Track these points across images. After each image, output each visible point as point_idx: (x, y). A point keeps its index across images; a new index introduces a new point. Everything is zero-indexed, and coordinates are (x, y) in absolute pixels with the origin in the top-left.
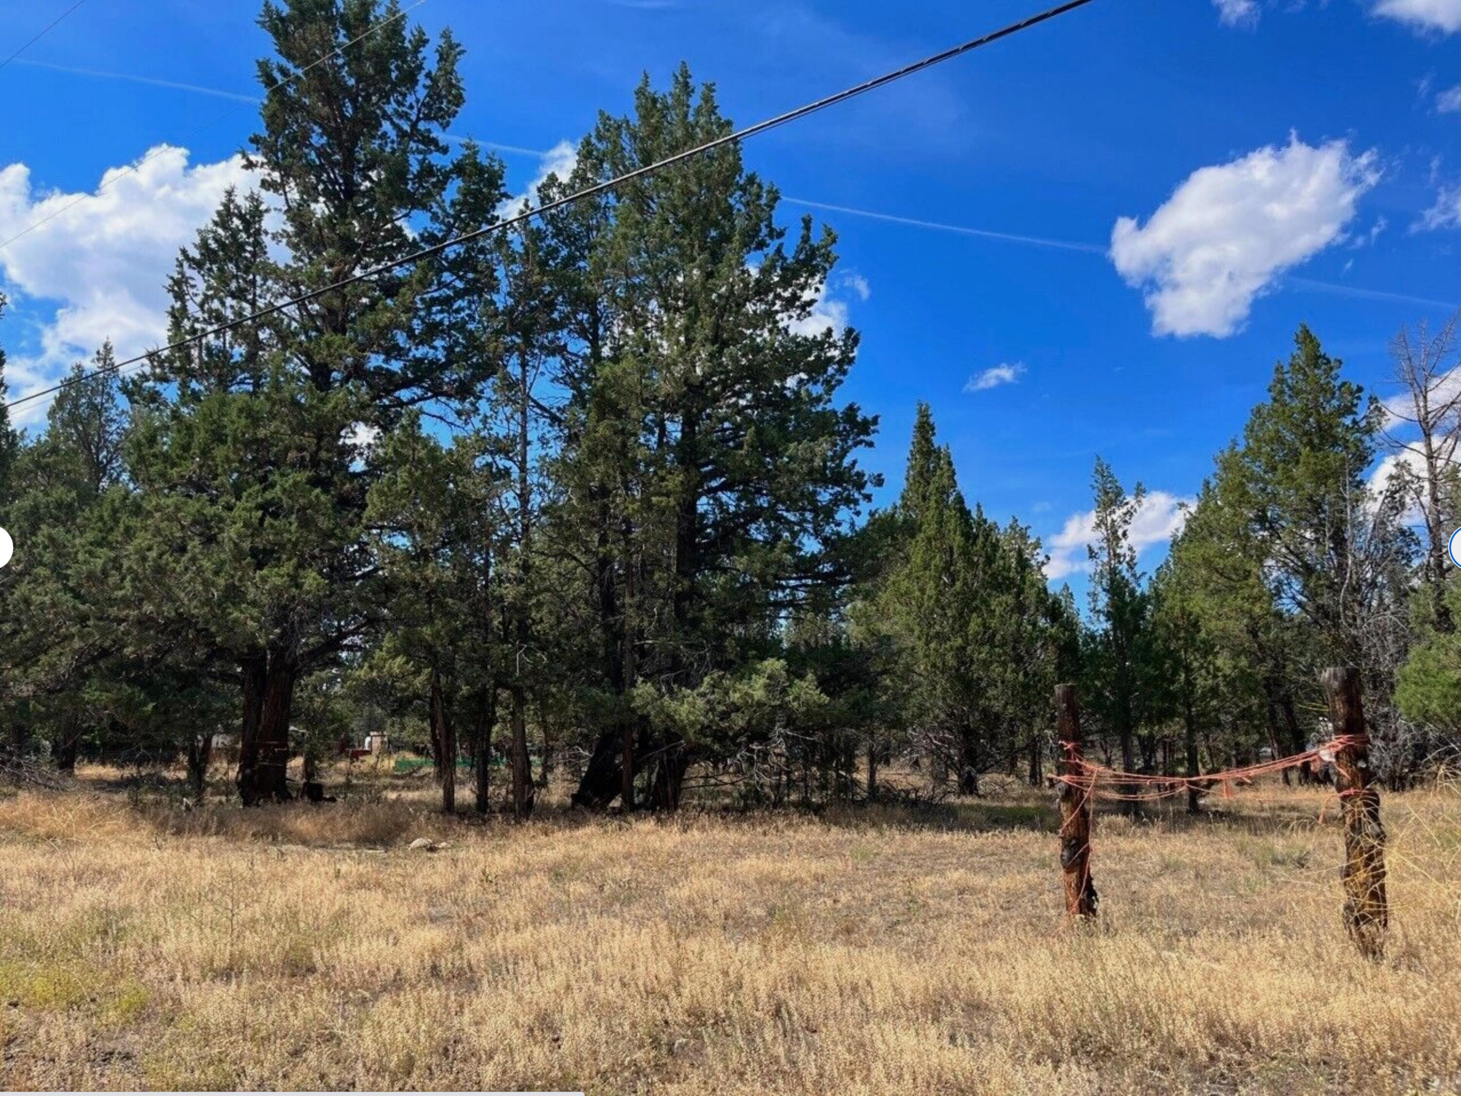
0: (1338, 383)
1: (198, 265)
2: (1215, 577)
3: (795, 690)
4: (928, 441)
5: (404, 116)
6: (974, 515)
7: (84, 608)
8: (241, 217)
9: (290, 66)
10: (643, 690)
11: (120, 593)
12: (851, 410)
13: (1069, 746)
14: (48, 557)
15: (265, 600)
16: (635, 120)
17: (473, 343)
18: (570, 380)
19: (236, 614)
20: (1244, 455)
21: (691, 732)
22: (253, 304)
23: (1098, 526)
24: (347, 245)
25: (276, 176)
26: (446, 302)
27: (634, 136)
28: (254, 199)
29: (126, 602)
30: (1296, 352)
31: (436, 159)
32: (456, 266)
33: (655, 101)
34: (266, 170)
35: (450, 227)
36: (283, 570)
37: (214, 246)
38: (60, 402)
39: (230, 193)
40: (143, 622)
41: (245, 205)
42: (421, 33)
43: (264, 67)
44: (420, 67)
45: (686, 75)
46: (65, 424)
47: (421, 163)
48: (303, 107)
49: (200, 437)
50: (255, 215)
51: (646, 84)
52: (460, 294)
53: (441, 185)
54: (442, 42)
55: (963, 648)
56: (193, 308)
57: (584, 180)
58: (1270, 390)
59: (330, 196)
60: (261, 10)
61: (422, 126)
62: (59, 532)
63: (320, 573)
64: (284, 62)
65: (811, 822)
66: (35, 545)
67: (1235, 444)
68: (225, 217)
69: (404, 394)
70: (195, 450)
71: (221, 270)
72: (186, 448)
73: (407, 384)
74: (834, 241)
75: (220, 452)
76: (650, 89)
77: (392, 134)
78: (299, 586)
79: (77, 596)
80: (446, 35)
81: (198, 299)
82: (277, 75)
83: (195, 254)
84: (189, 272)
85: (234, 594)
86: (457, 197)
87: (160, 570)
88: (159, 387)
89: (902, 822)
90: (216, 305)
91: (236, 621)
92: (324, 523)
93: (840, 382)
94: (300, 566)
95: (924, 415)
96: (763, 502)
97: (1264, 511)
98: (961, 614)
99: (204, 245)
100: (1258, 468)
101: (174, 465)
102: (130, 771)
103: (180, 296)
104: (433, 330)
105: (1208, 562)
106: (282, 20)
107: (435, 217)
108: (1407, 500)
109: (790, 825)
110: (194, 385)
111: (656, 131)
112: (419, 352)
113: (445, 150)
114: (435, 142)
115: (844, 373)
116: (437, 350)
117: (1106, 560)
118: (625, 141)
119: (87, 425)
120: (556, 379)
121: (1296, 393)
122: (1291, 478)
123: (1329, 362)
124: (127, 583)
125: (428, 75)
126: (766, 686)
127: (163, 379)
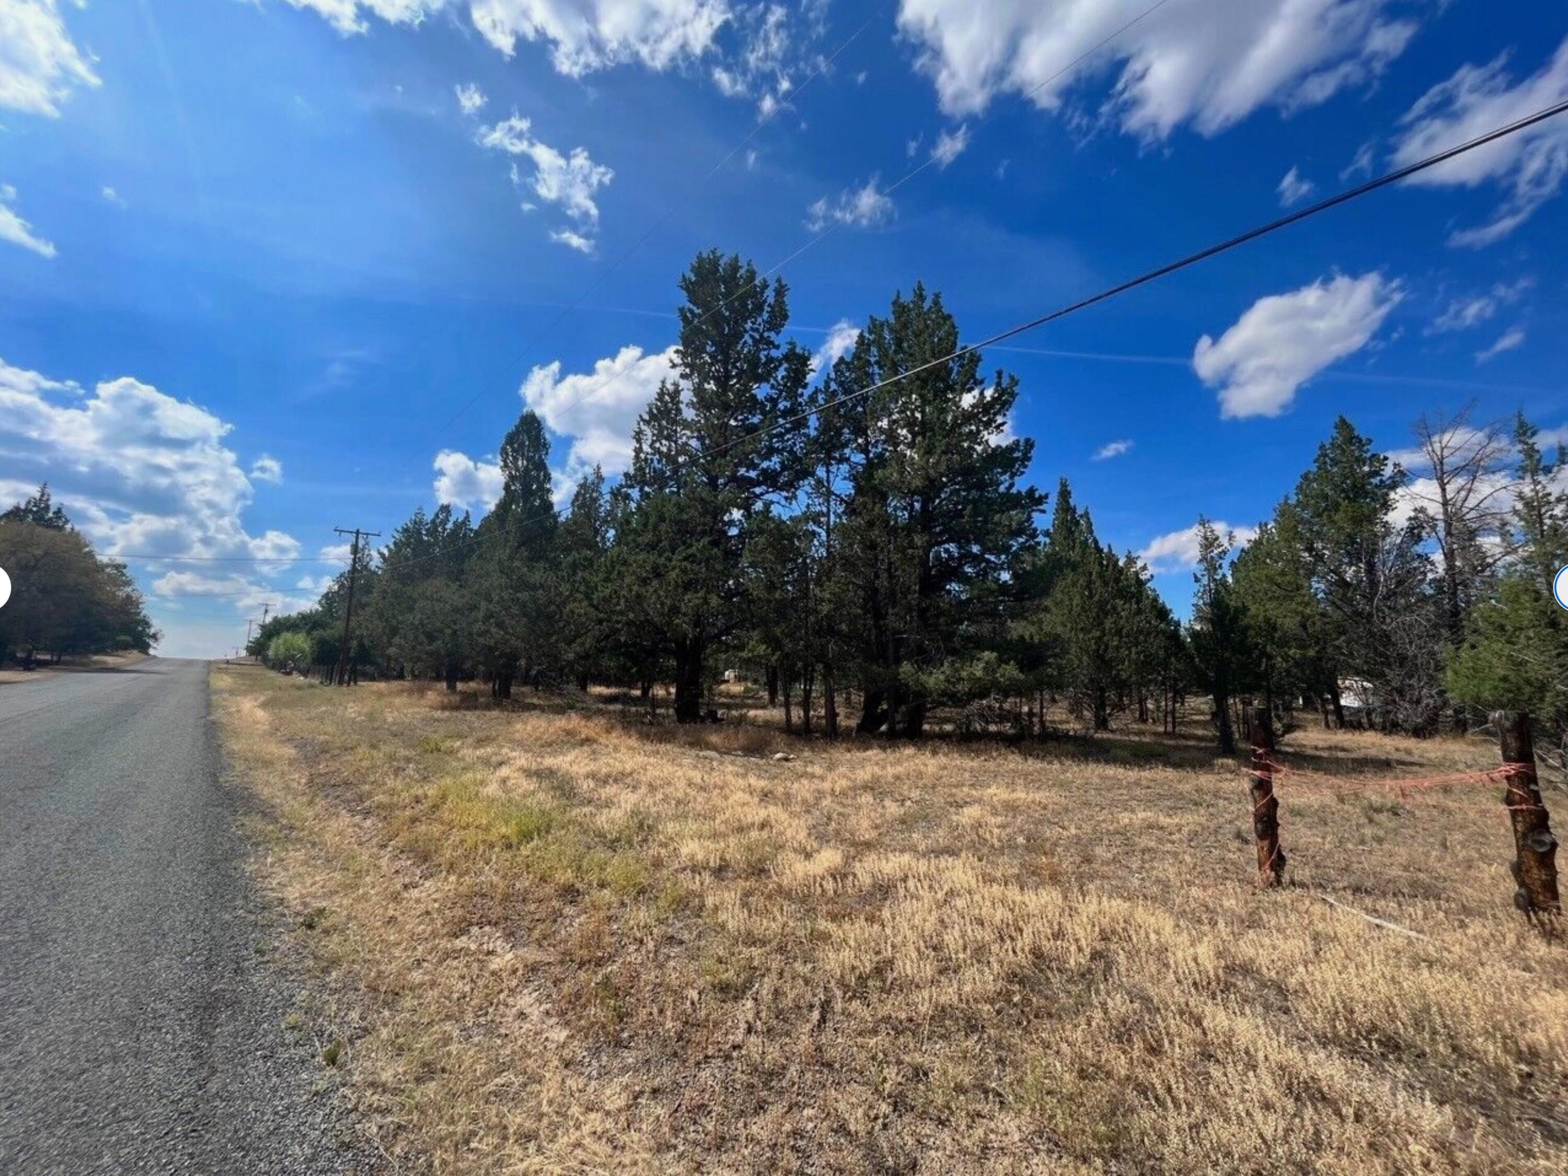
0: (1368, 455)
1: (647, 423)
2: (1274, 588)
3: (1001, 670)
4: (1068, 502)
5: (757, 330)
6: (1106, 550)
7: (601, 615)
8: (669, 394)
9: (695, 308)
10: (906, 668)
11: (618, 608)
12: (1031, 491)
13: (1260, 751)
14: (582, 588)
15: (690, 611)
16: (892, 320)
17: (796, 459)
18: (854, 478)
19: (677, 621)
20: (1296, 507)
21: (935, 694)
22: (676, 442)
23: (1201, 561)
24: (726, 407)
25: (688, 370)
26: (780, 435)
27: (891, 331)
28: (676, 385)
29: (621, 613)
30: (1335, 435)
31: (775, 353)
32: (785, 413)
33: (904, 307)
34: (682, 368)
35: (781, 391)
36: (700, 594)
37: (655, 411)
38: (577, 495)
39: (663, 382)
40: (629, 623)
41: (670, 388)
42: (765, 281)
43: (681, 310)
44: (765, 302)
45: (920, 288)
46: (579, 508)
47: (766, 356)
48: (702, 331)
49: (652, 520)
50: (677, 391)
51: (898, 297)
52: (788, 431)
53: (776, 369)
54: (776, 285)
55: (1100, 638)
56: (646, 448)
57: (859, 358)
58: (1315, 461)
59: (717, 380)
60: (680, 279)
61: (766, 334)
62: (586, 574)
63: (719, 596)
64: (691, 306)
65: (1013, 752)
66: (575, 581)
67: (1287, 498)
68: (661, 395)
69: (758, 490)
70: (650, 527)
71: (659, 425)
72: (645, 525)
73: (759, 484)
74: (1016, 384)
75: (663, 527)
76: (902, 301)
77: (750, 342)
78: (707, 603)
79: (597, 609)
80: (779, 281)
81: (649, 442)
82: (689, 315)
83: (646, 417)
84: (643, 427)
85: (675, 610)
86: (784, 373)
87: (638, 596)
88: (630, 491)
89: (1073, 756)
90: (657, 445)
91: (677, 625)
92: (719, 567)
93: (1023, 473)
94: (708, 592)
95: (1064, 485)
96: (975, 549)
97: (1312, 544)
98: (1098, 616)
99: (650, 412)
100: (1306, 515)
101: (639, 535)
102: (613, 691)
103: (639, 441)
104: (771, 452)
105: (1270, 579)
106: (691, 283)
107: (773, 387)
108: (1424, 534)
109: (1000, 755)
110: (647, 489)
111: (905, 326)
112: (765, 465)
113: (777, 347)
114: (772, 343)
115: (1025, 467)
116: (774, 462)
117: (1206, 583)
118: (887, 335)
119: (590, 508)
120: (845, 478)
121: (1335, 462)
122: (1333, 522)
123: (1361, 441)
124: (622, 601)
125: (769, 305)
126: (984, 668)
127: (632, 487)
